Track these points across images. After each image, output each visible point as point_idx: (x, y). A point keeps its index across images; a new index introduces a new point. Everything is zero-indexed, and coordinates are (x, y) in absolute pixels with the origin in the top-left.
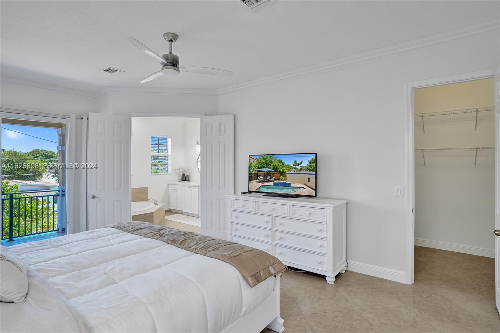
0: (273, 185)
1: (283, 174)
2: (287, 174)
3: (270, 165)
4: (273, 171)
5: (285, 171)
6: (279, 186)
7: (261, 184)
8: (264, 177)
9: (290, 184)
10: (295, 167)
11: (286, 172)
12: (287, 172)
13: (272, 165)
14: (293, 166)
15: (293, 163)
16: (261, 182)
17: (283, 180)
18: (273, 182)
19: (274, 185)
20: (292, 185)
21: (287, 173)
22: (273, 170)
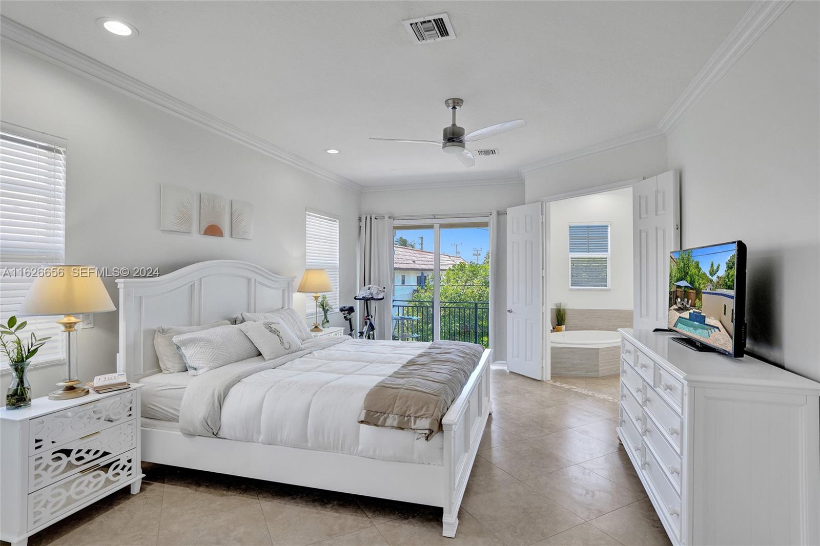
0: (688, 317)
1: (698, 293)
2: (703, 295)
3: (688, 273)
4: (690, 288)
5: (702, 286)
6: (694, 321)
7: (678, 315)
8: (681, 300)
9: (704, 317)
10: (710, 277)
11: (702, 289)
12: (703, 291)
13: (689, 273)
14: (708, 275)
15: (709, 268)
16: (680, 310)
17: (698, 309)
18: (688, 312)
19: (690, 319)
20: (708, 321)
21: (704, 293)
22: (689, 285)
